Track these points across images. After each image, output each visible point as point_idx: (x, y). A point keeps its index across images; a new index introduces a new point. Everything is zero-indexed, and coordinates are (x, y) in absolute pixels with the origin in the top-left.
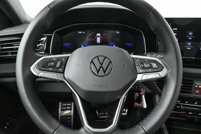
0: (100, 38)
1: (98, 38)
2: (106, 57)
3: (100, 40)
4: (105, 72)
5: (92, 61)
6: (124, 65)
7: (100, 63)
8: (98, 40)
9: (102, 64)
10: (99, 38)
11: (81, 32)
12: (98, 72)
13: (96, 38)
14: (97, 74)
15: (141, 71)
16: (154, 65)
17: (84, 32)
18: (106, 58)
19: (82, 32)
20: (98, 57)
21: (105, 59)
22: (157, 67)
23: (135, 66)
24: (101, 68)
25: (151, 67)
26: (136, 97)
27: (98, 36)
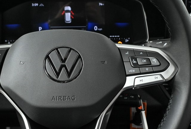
0: (71, 14)
1: (66, 14)
2: (71, 49)
3: (71, 18)
4: (69, 74)
5: (47, 57)
6: (103, 62)
7: (62, 59)
9: (64, 61)
10: (69, 14)
11: (37, 4)
12: (58, 74)
13: (64, 15)
14: (55, 78)
15: (133, 71)
16: (154, 61)
17: (42, 5)
18: (72, 51)
19: (39, 5)
20: (57, 49)
21: (69, 51)
22: (158, 64)
24: (63, 69)
25: (149, 64)
27: (68, 11)
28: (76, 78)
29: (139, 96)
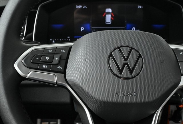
0: (112, 16)
1: (107, 16)
2: (132, 48)
3: (111, 19)
4: (131, 71)
5: (111, 55)
6: (161, 61)
8: (108, 19)
9: (126, 59)
10: (110, 15)
11: (81, 7)
13: (105, 16)
14: (118, 74)
17: (85, 7)
18: (133, 50)
19: (82, 7)
20: (119, 48)
23: (178, 62)
24: (126, 66)
26: (172, 112)
27: (108, 13)
28: (138, 75)
29: (179, 95)
